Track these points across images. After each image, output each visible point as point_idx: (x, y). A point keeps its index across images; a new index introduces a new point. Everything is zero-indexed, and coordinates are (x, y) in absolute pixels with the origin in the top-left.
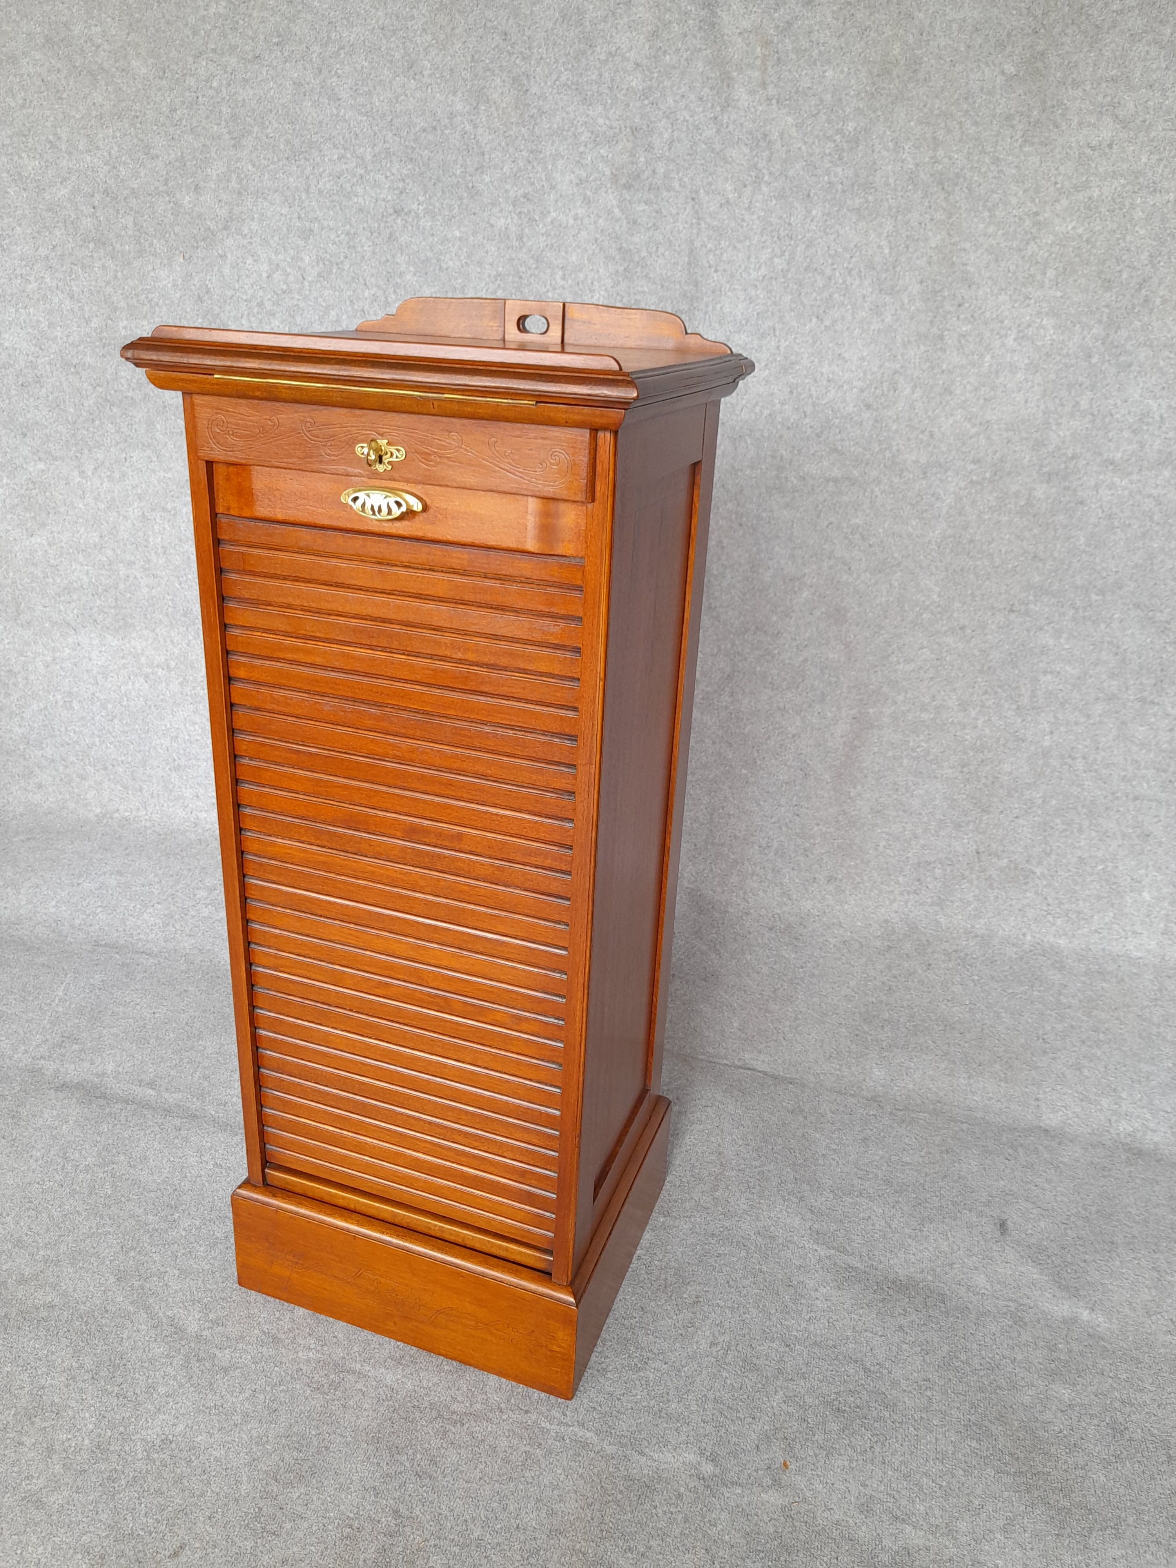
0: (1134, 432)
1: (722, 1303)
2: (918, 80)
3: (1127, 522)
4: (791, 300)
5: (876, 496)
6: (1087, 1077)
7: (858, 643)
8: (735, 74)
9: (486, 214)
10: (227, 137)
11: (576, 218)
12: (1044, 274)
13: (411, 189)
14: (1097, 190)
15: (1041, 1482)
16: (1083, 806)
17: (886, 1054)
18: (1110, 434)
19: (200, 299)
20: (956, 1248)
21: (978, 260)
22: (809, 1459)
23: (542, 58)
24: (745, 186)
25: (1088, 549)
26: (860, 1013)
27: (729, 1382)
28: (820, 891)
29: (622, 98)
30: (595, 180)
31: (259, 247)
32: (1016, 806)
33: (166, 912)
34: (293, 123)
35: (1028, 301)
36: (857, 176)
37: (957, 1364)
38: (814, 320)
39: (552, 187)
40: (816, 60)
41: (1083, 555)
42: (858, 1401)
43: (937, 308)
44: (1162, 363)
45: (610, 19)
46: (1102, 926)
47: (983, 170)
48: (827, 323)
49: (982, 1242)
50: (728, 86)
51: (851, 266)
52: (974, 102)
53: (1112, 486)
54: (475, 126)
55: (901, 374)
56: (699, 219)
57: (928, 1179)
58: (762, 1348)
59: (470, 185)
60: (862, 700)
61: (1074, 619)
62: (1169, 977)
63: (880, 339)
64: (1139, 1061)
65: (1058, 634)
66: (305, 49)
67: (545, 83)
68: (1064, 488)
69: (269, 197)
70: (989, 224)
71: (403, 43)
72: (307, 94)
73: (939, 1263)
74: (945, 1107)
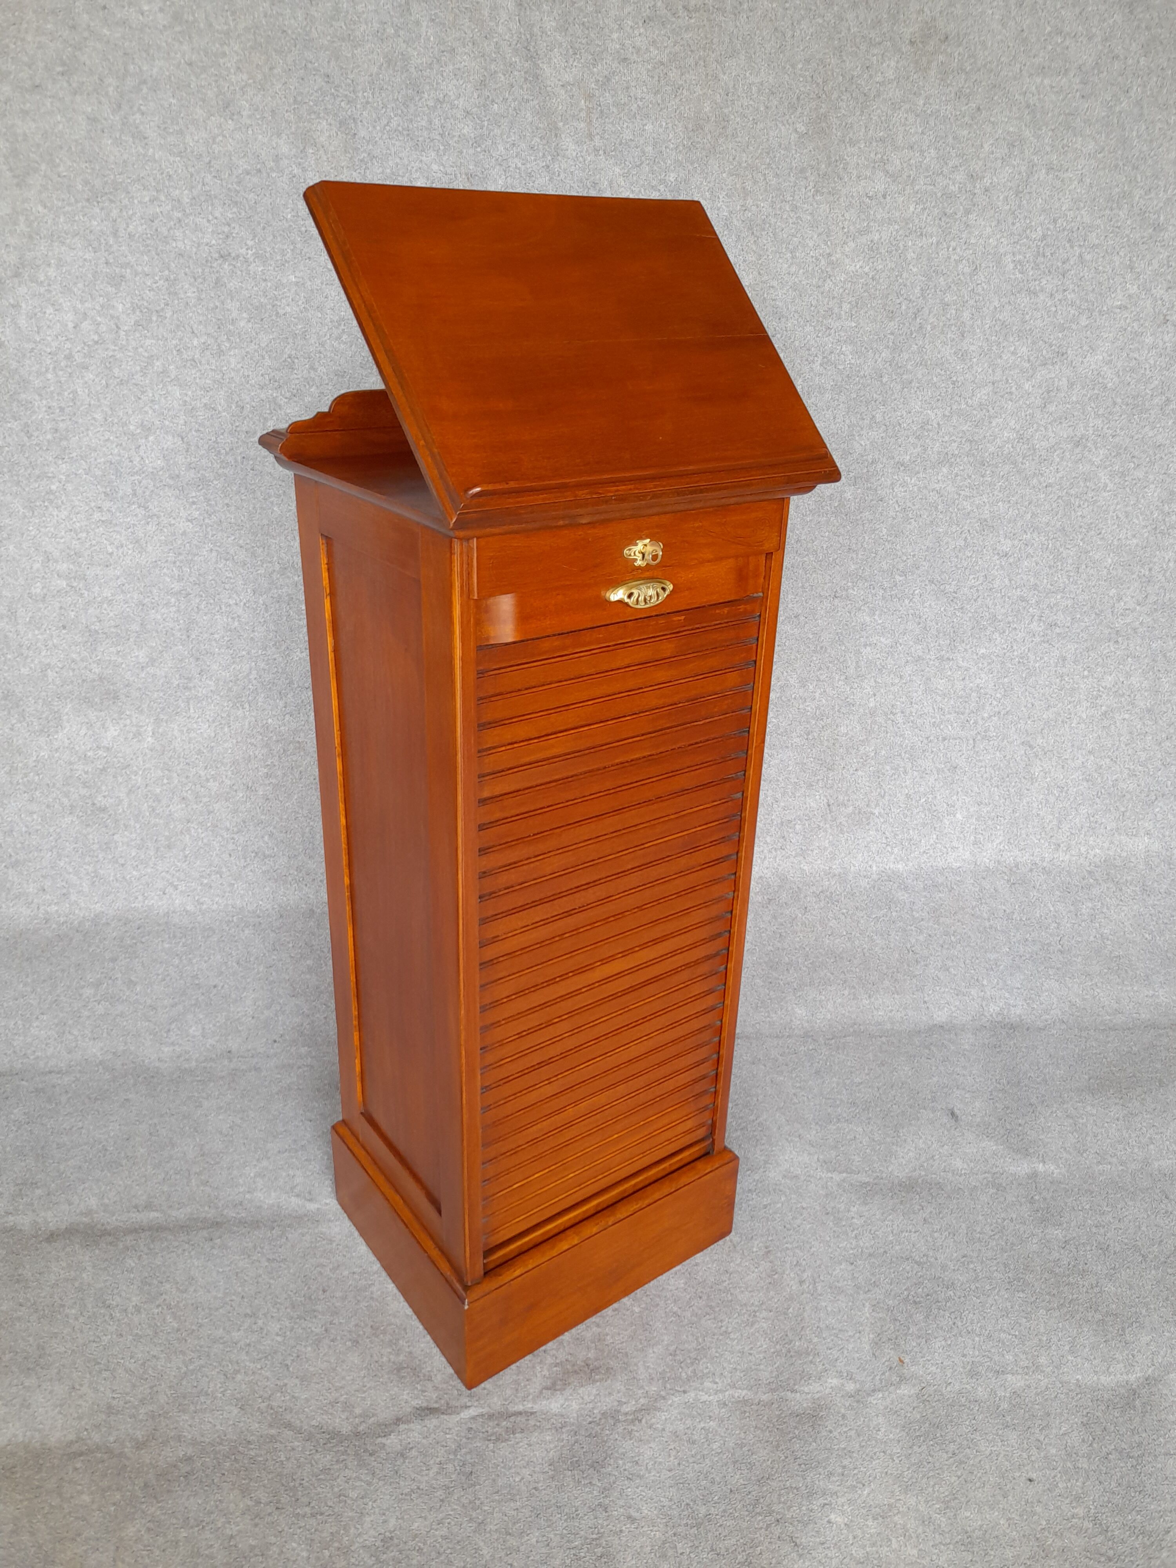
0: (918, 438)
2: (727, 136)
3: (918, 513)
6: (955, 975)
8: (561, 124)
10: (8, 174)
12: (841, 307)
13: (237, 233)
14: (877, 234)
15: (1076, 1307)
16: (905, 753)
17: (799, 994)
18: (900, 441)
20: (930, 1143)
22: (915, 1350)
23: (368, 102)
25: (889, 538)
26: (765, 962)
27: (829, 1309)
29: (455, 145)
31: (60, 295)
32: (855, 761)
33: (56, 1021)
34: (91, 162)
35: (829, 331)
37: (978, 1236)
40: (635, 114)
41: (887, 544)
42: (925, 1290)
44: (935, 379)
45: (436, 66)
47: (785, 217)
49: (946, 1132)
50: (556, 135)
52: (775, 157)
53: (904, 484)
54: (304, 170)
57: (881, 1091)
58: (836, 1272)
59: (303, 229)
61: (884, 598)
62: (984, 879)
64: (986, 952)
65: (872, 612)
66: (97, 81)
67: (374, 127)
68: (867, 489)
69: (68, 241)
70: (792, 264)
71: (216, 81)
72: (106, 130)
73: (923, 1159)
74: (862, 1027)
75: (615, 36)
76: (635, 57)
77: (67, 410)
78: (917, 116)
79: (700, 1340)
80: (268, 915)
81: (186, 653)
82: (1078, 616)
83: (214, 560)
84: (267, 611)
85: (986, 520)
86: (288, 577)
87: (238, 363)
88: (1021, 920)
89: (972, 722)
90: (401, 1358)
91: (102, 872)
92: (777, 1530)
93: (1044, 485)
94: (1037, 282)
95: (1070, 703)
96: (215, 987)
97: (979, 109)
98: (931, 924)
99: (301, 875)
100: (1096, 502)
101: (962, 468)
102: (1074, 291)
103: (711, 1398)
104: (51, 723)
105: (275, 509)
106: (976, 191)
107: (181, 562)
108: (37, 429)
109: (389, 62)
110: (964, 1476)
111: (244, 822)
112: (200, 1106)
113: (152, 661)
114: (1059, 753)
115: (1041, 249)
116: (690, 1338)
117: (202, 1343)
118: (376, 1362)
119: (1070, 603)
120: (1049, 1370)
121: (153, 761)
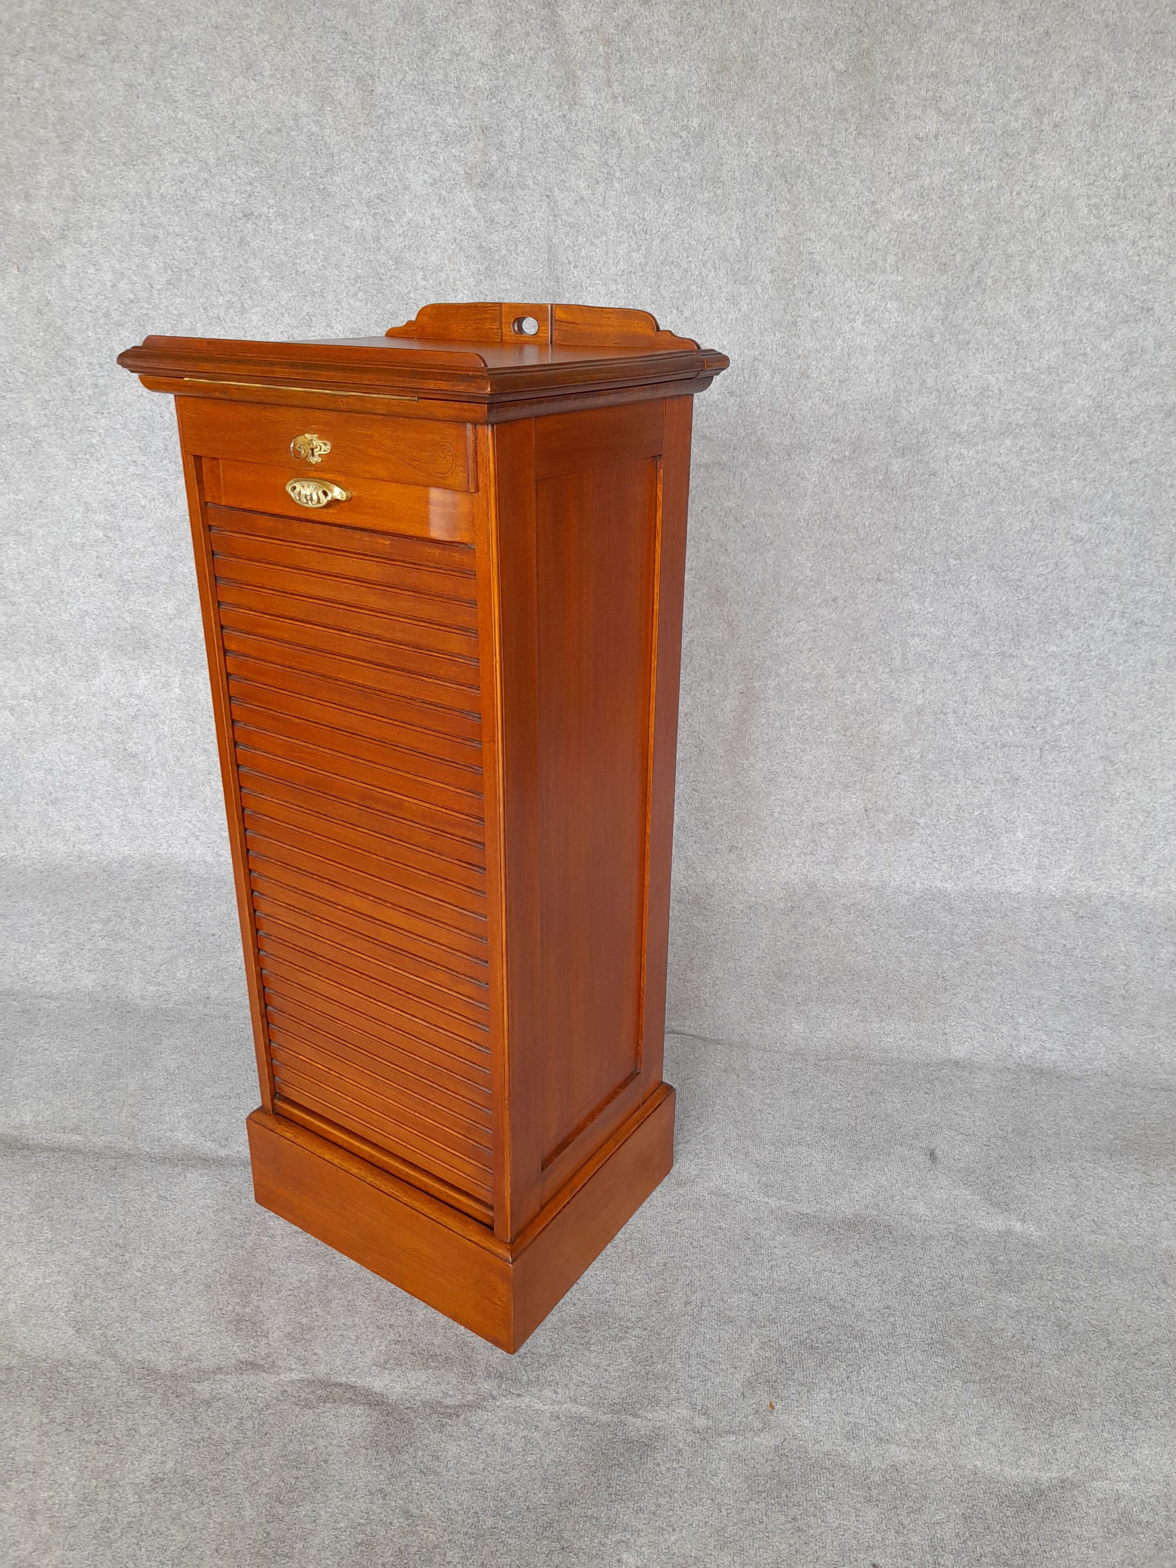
0: (976, 405)
1: (689, 1264)
2: (755, 77)
3: (977, 490)
5: (746, 479)
6: (987, 1009)
7: (740, 621)
8: (580, 72)
9: (340, 216)
10: (57, 141)
11: (433, 218)
12: (885, 260)
13: (259, 193)
14: (927, 179)
15: (1003, 1384)
16: (957, 758)
17: (802, 1009)
18: (955, 408)
19: (40, 311)
20: (894, 1181)
21: (822, 249)
22: (792, 1397)
23: (385, 58)
24: (598, 183)
25: (943, 517)
26: (773, 972)
27: (708, 1336)
28: (723, 861)
29: (470, 97)
30: (448, 180)
31: (100, 256)
32: (897, 762)
33: (61, 950)
34: (127, 126)
35: (872, 286)
36: (704, 170)
37: (912, 1288)
38: (675, 312)
39: (406, 188)
40: (657, 58)
41: (940, 523)
42: (829, 1336)
43: (789, 296)
44: (996, 339)
45: (452, 19)
46: (983, 867)
47: (822, 162)
48: (687, 314)
49: (917, 1173)
50: (574, 84)
51: (706, 258)
52: (809, 98)
53: (960, 457)
54: (322, 128)
55: (760, 361)
56: (555, 216)
57: (858, 1121)
58: (733, 1300)
59: (321, 187)
60: (746, 675)
61: (936, 584)
62: (1046, 908)
63: (738, 328)
64: (1030, 988)
65: (922, 599)
66: (134, 49)
67: (391, 83)
68: (918, 461)
69: (108, 204)
70: (831, 214)
71: (240, 43)
72: (141, 96)
73: (881, 1197)
74: (863, 1052)
77: (105, 366)
78: (975, 45)
82: (1170, 614)
85: (1056, 500)
87: (259, 321)
88: (1082, 957)
89: (1038, 729)
90: (247, 1310)
91: (131, 816)
93: (1128, 460)
94: (1117, 228)
95: (1161, 714)
97: (1047, 33)
98: (971, 951)
101: (1028, 440)
102: (1162, 237)
103: (546, 1407)
104: (90, 669)
106: (1043, 127)
108: (80, 385)
110: (797, 1546)
112: (160, 1043)
114: (1146, 772)
115: (1122, 190)
116: (548, 1342)
117: (67, 1259)
118: (221, 1309)
119: (1159, 598)
120: (944, 1449)
121: (179, 712)
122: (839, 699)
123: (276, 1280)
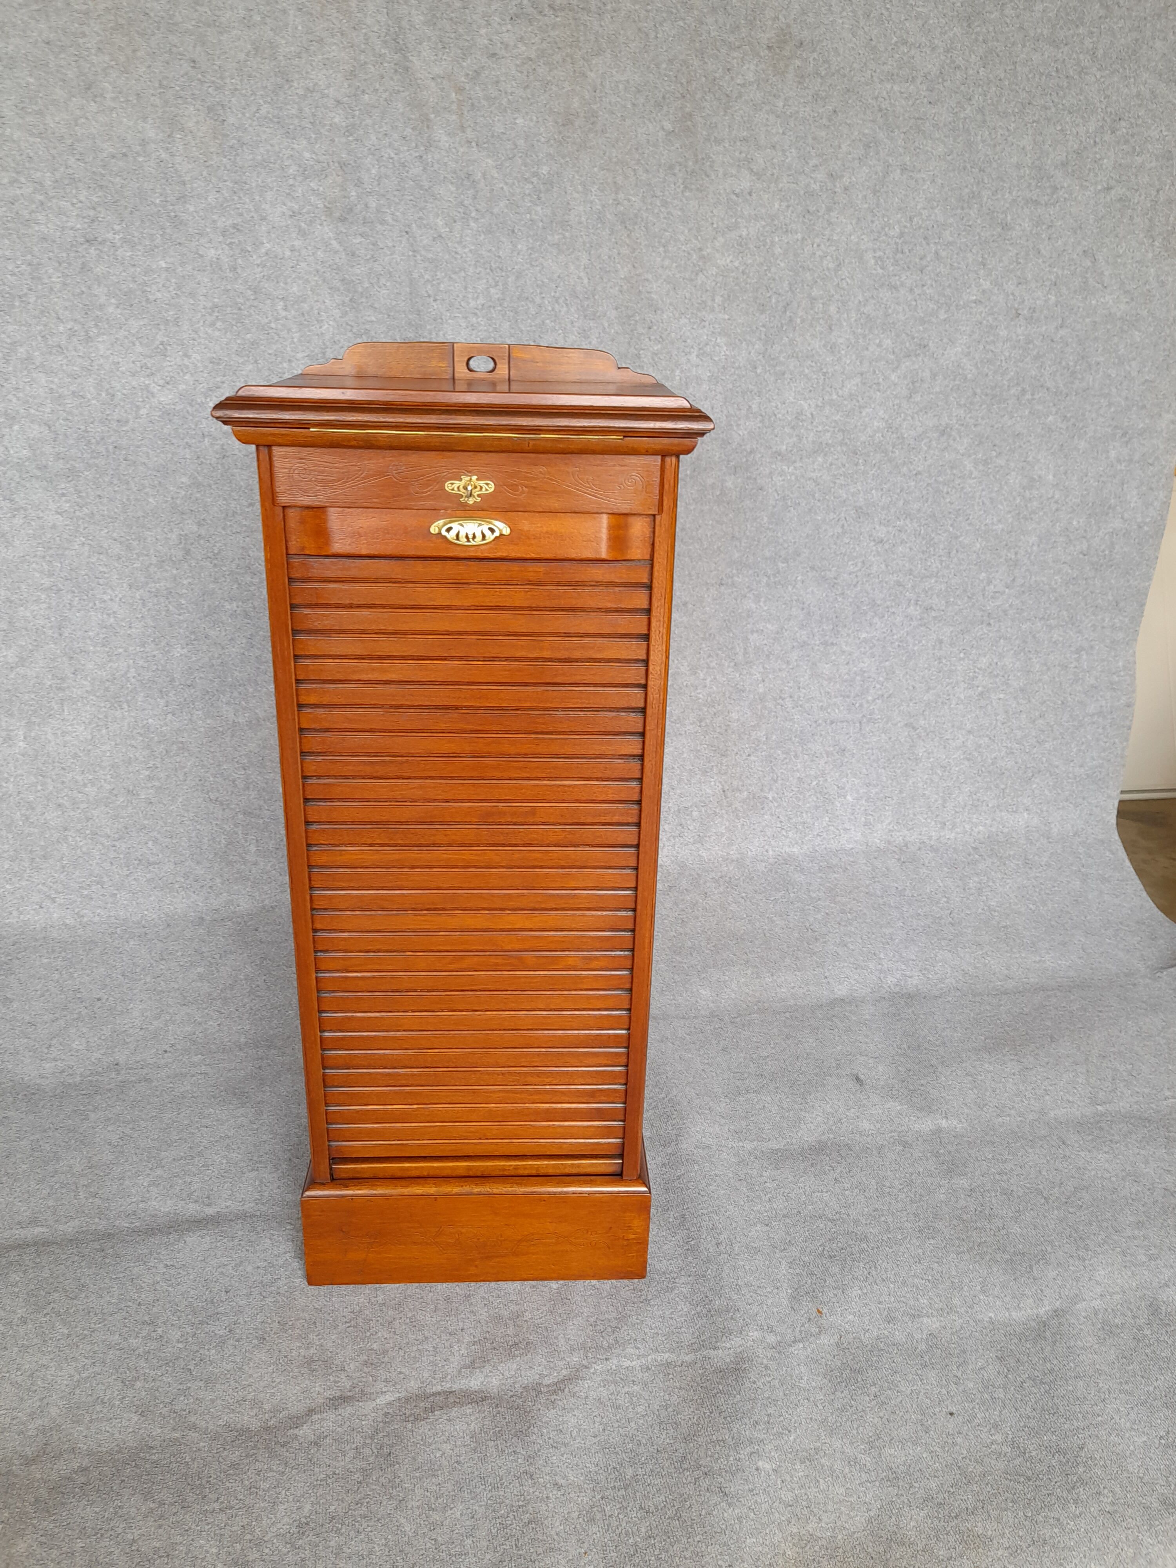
0: (793, 428)
1: (705, 1211)
2: (596, 131)
3: (797, 501)
4: (510, 326)
6: (853, 950)
8: (432, 116)
9: (193, 244)
11: (292, 250)
12: (713, 300)
13: (104, 218)
14: (745, 230)
16: (795, 737)
17: (703, 975)
18: (776, 431)
20: (836, 1107)
21: (659, 289)
22: (832, 1300)
23: (236, 89)
24: (455, 222)
25: (771, 526)
27: (747, 1268)
29: (327, 133)
30: (308, 213)
32: (747, 746)
35: (703, 323)
36: (554, 214)
37: (888, 1190)
39: (263, 219)
40: (506, 108)
41: (768, 531)
43: (632, 331)
44: (807, 371)
45: (304, 55)
46: (822, 830)
47: (656, 211)
49: (852, 1097)
51: (558, 294)
52: (643, 153)
53: (782, 473)
54: (172, 155)
56: (414, 251)
57: (787, 1063)
58: (752, 1233)
59: (173, 214)
61: (768, 585)
62: (876, 858)
64: (881, 927)
65: (757, 599)
67: (243, 114)
68: (747, 478)
70: (664, 258)
71: (76, 62)
73: (831, 1122)
74: (765, 1005)
75: (483, 31)
76: (503, 52)
78: (778, 117)
79: (620, 1309)
80: (155, 926)
81: (58, 651)
82: (952, 600)
83: (86, 554)
84: (144, 605)
85: (861, 508)
86: (166, 571)
87: (108, 349)
88: (913, 896)
89: (857, 705)
90: (312, 1351)
92: (705, 1483)
93: (914, 472)
94: (897, 278)
95: (948, 684)
96: (99, 999)
97: (835, 111)
98: (827, 903)
99: (188, 882)
100: (963, 488)
101: (836, 457)
102: (932, 286)
103: (634, 1363)
105: (151, 500)
106: (836, 190)
107: (51, 556)
109: (256, 49)
110: (886, 1417)
111: (126, 828)
112: (87, 1119)
113: (22, 661)
114: (940, 734)
116: (611, 1309)
117: (96, 1349)
118: (286, 1357)
119: (943, 587)
120: (963, 1310)
121: (25, 767)
122: (693, 694)
123: (328, 1317)
